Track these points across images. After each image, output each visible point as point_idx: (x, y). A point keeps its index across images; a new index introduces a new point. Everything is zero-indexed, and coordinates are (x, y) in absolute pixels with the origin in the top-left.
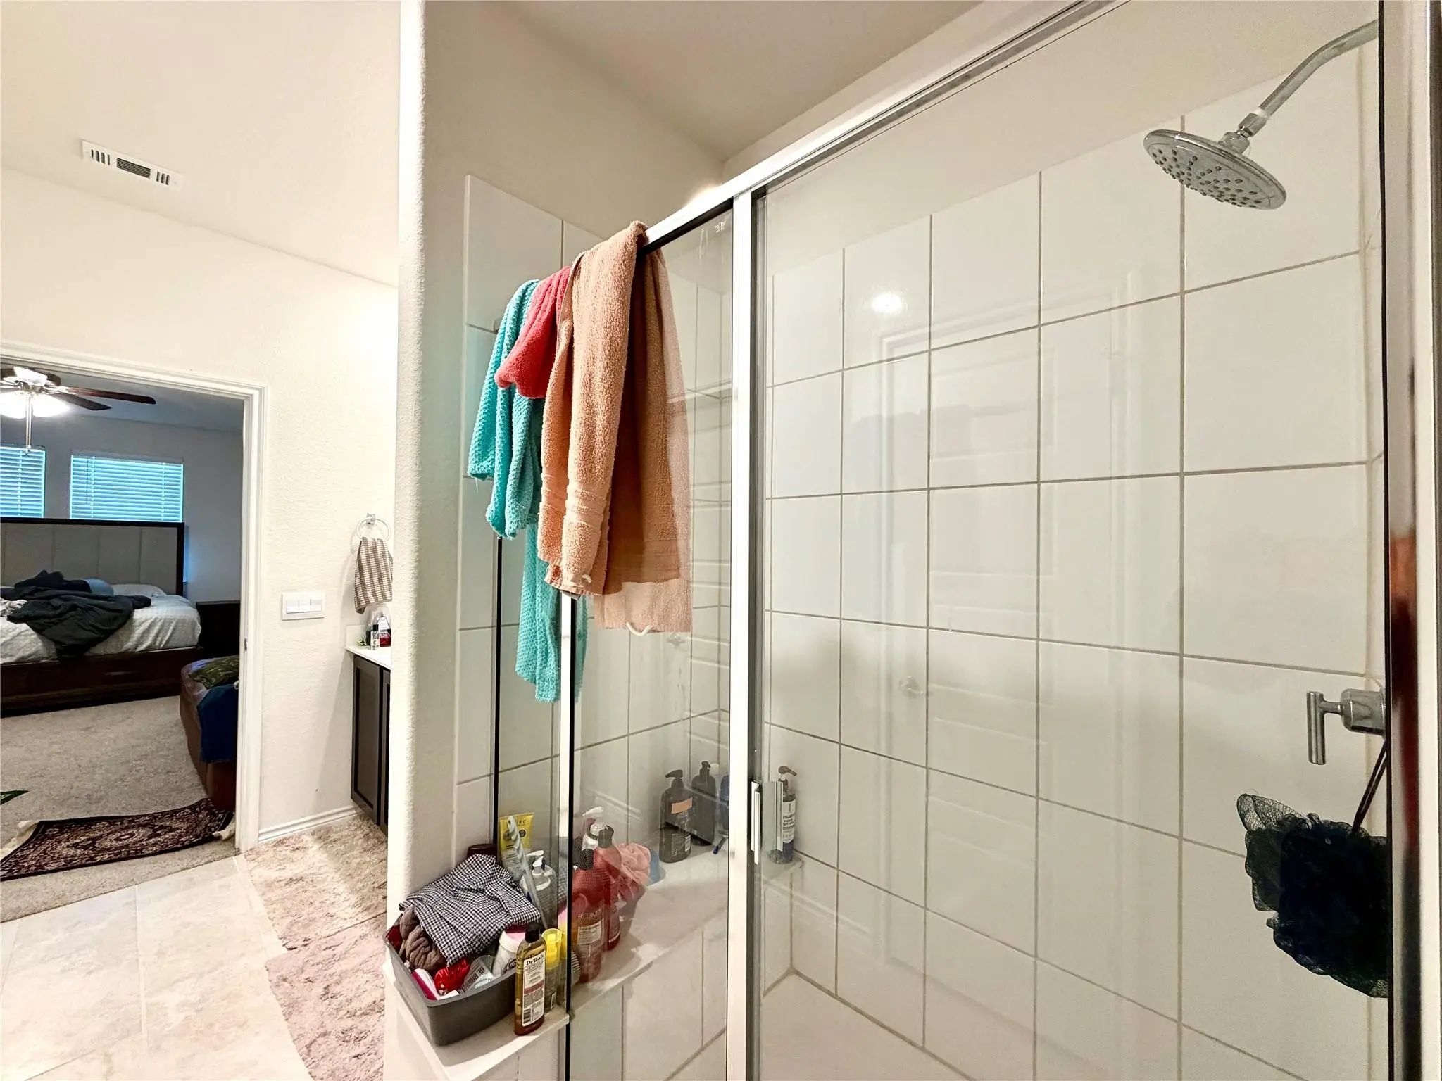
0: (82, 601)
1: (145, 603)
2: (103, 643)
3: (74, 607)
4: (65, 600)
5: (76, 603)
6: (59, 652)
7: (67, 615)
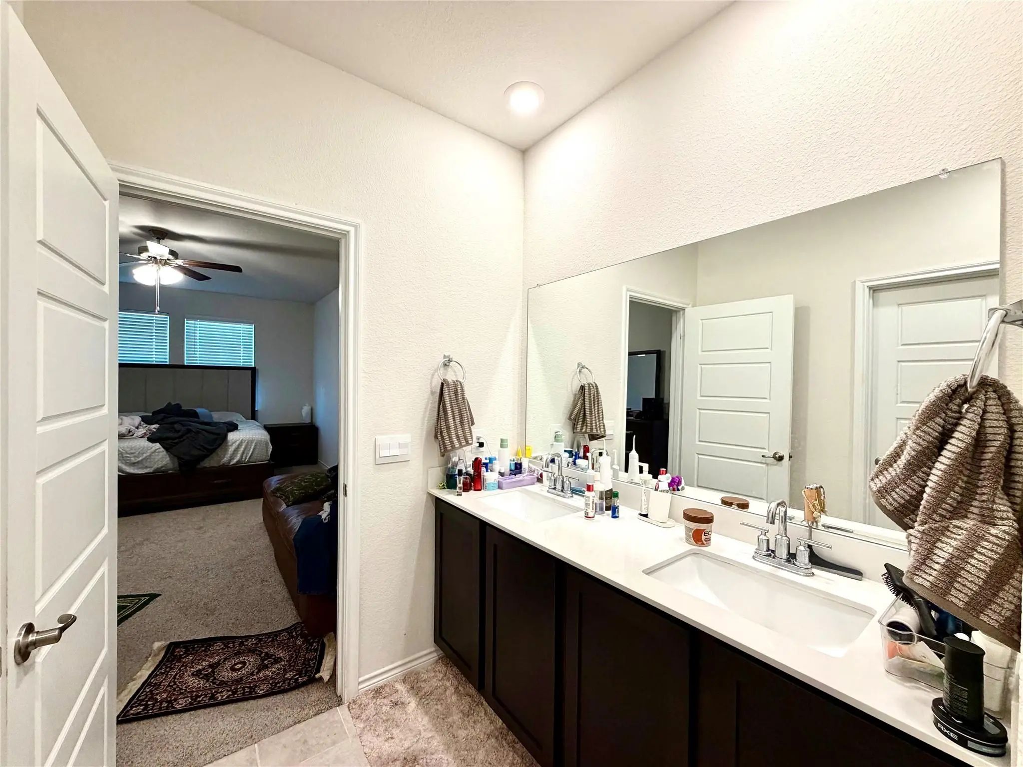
0: (195, 426)
1: (234, 427)
2: (208, 459)
3: (189, 431)
4: (183, 425)
5: (190, 427)
6: (180, 465)
7: (184, 438)
